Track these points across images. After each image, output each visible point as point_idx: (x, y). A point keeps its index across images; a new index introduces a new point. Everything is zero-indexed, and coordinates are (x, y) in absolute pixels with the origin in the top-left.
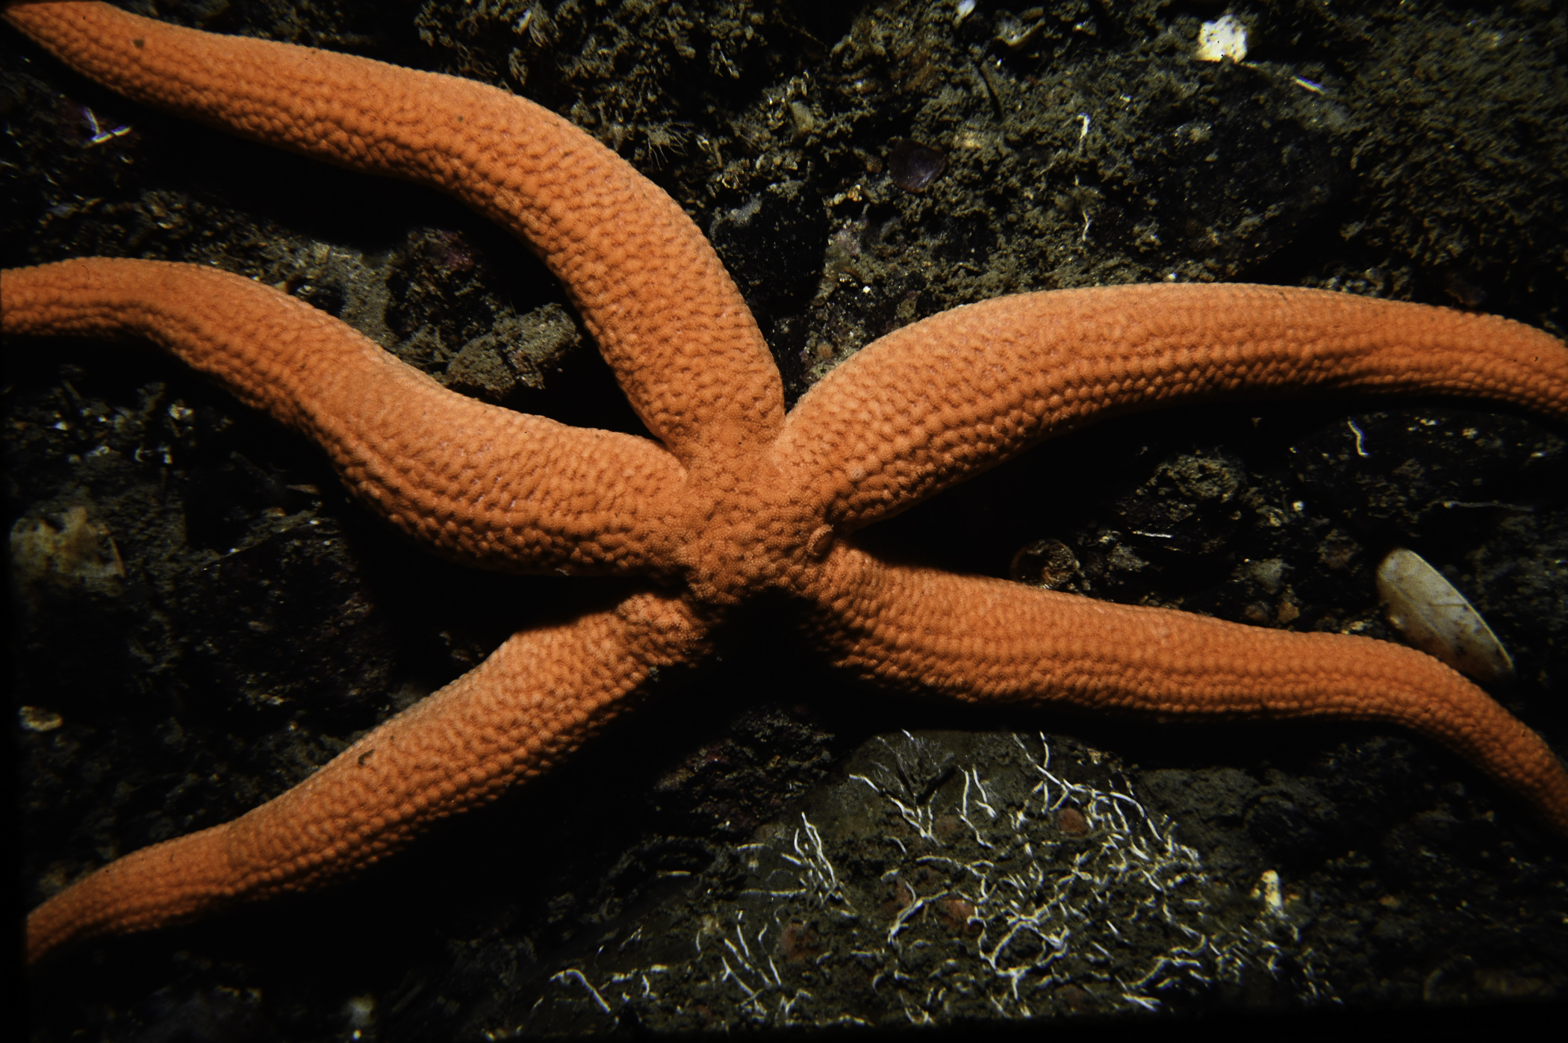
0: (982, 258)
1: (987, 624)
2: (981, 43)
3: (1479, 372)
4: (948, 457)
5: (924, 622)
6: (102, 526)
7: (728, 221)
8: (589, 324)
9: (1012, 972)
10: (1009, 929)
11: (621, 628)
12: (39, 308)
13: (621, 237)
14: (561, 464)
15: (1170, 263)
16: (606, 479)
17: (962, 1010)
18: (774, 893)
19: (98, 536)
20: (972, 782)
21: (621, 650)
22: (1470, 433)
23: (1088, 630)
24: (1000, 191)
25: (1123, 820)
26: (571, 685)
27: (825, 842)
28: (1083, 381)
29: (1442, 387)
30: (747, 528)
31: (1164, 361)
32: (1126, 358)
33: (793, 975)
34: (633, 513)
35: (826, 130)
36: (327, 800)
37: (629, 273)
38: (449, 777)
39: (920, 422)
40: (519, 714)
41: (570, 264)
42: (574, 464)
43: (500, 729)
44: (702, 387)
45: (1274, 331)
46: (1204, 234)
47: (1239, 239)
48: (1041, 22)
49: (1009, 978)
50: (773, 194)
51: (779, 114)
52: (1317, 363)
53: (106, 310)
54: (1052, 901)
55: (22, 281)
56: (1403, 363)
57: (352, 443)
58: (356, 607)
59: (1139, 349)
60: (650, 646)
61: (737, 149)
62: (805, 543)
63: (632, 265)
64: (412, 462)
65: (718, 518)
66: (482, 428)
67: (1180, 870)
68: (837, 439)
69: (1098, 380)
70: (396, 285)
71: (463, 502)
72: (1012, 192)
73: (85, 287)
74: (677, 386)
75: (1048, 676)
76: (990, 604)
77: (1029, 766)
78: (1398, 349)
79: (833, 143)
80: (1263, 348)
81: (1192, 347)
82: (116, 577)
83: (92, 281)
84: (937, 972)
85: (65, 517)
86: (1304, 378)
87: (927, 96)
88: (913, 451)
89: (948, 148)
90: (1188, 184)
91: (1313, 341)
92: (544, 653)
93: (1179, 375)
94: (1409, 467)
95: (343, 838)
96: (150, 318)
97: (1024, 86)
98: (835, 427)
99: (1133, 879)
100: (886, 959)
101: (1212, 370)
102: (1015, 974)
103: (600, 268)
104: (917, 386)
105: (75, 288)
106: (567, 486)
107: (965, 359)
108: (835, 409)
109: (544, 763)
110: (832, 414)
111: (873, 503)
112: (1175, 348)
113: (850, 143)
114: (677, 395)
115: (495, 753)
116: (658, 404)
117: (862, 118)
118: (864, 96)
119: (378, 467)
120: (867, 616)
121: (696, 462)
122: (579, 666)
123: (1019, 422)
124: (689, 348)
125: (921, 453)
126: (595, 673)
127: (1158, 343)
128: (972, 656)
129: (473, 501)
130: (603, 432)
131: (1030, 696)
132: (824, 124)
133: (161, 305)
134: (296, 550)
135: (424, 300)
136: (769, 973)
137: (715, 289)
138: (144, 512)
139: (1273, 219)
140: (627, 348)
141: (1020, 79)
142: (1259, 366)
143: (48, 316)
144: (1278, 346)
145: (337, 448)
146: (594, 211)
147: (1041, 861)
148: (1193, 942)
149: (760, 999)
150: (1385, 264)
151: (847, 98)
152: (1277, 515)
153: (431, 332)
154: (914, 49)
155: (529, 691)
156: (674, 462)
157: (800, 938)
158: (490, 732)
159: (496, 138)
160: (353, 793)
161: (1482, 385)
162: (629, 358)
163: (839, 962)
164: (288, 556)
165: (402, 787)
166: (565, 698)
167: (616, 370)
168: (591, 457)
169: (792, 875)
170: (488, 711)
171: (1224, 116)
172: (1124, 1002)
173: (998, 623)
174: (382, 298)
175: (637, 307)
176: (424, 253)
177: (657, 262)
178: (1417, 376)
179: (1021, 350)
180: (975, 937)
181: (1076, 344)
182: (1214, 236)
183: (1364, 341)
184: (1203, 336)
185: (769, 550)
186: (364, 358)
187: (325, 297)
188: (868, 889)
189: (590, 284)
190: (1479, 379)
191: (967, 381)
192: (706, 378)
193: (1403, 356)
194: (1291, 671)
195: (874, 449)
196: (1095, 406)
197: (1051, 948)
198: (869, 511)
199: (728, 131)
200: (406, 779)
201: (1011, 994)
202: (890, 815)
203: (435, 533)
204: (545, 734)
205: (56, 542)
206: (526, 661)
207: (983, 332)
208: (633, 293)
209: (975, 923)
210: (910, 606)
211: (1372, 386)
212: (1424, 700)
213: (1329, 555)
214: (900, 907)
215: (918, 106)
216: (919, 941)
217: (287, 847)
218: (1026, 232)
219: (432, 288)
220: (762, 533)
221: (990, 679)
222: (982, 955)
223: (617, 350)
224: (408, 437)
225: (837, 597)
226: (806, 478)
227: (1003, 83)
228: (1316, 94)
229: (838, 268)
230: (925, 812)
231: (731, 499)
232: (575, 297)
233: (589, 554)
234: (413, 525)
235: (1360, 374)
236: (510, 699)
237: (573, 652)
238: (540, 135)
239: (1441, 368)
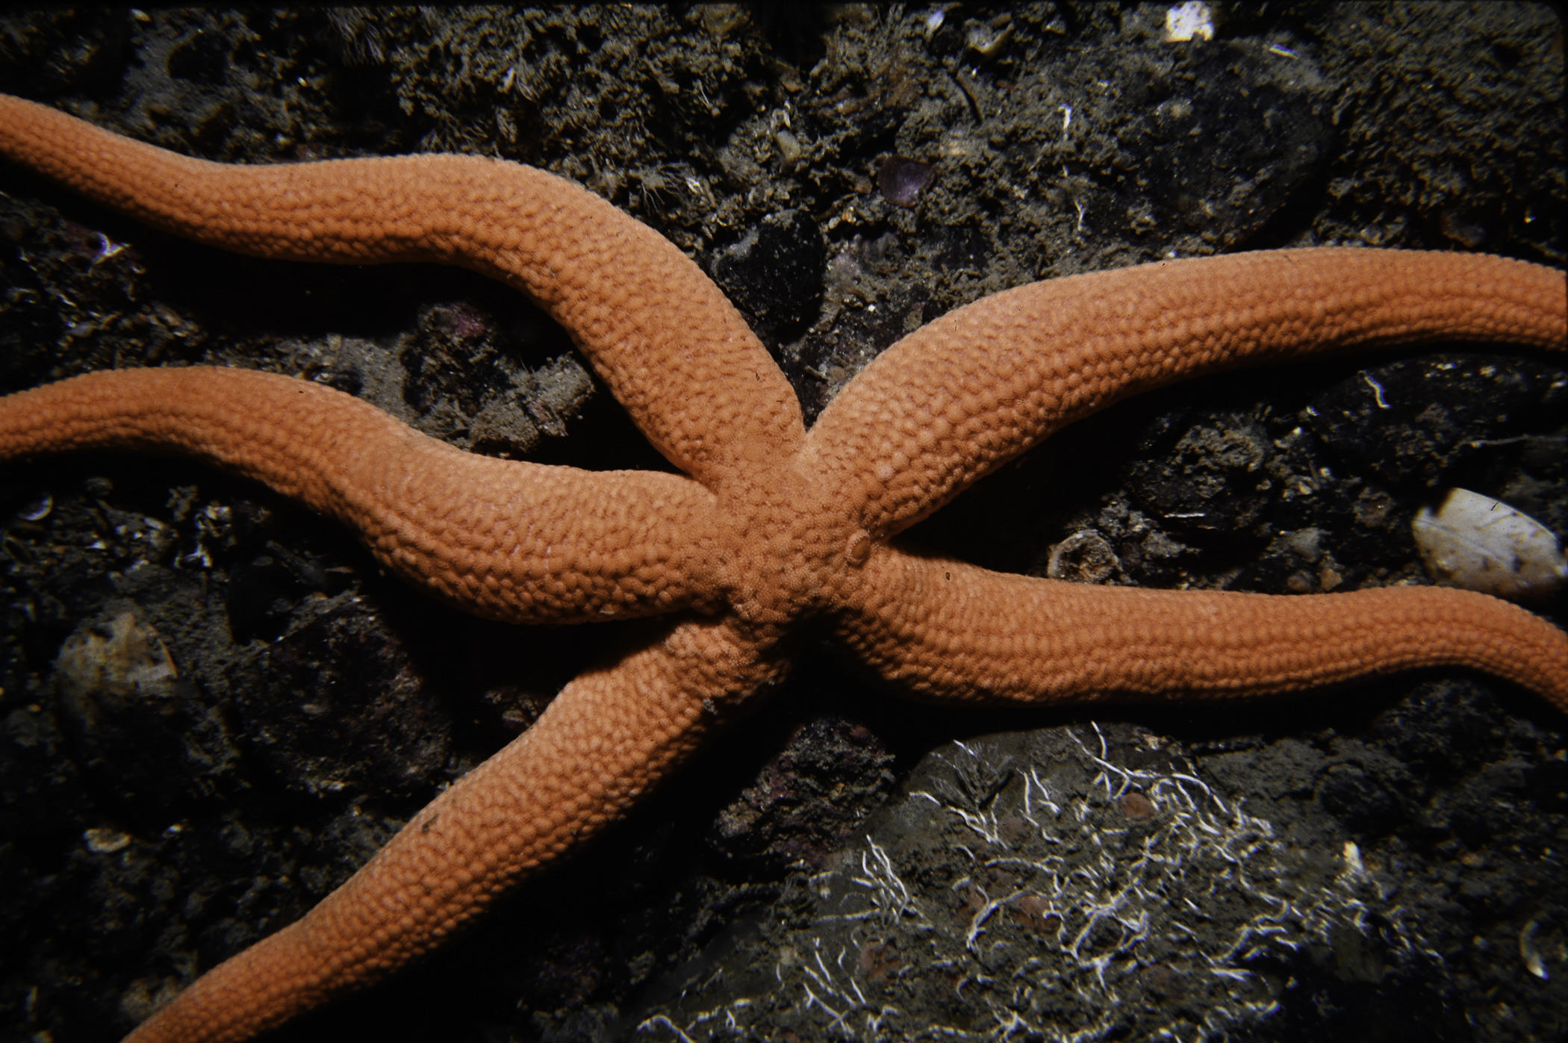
0: (981, 263)
1: (1036, 620)
2: (953, 53)
3: (1491, 317)
4: (973, 446)
5: (974, 625)
6: (151, 628)
7: (728, 257)
8: (599, 367)
9: (1097, 961)
10: (1086, 920)
11: (669, 665)
12: (60, 425)
13: (622, 278)
14: (591, 506)
15: (1168, 242)
16: (637, 513)
17: (1051, 1005)
18: (848, 917)
19: (147, 639)
20: (1032, 782)
21: (673, 688)
22: (1488, 371)
23: (1137, 615)
24: (991, 194)
25: (1189, 799)
26: (627, 726)
27: (893, 860)
28: (1100, 358)
29: (1455, 333)
30: (784, 541)
31: (1180, 331)
32: (1141, 332)
33: (878, 994)
34: (668, 542)
35: (813, 154)
36: (397, 871)
37: (631, 311)
38: (515, 830)
39: (942, 413)
40: (581, 761)
41: (575, 312)
42: (604, 504)
43: (563, 777)
44: (719, 407)
45: (1283, 292)
46: (1198, 206)
47: (1233, 207)
48: (1011, 27)
49: (1092, 969)
50: (770, 225)
51: (766, 146)
52: (1329, 319)
53: (125, 419)
54: (1126, 887)
55: (39, 401)
56: (1415, 311)
57: (380, 512)
58: (405, 682)
59: (1153, 323)
60: (701, 678)
61: (728, 186)
62: (843, 549)
63: (636, 302)
64: (443, 524)
65: (754, 534)
66: (510, 482)
67: (1253, 839)
68: (861, 442)
69: (1115, 356)
70: (411, 362)
71: (500, 554)
72: (1003, 193)
73: (105, 399)
74: (694, 411)
75: (1104, 666)
76: (1036, 601)
77: (1087, 759)
78: (1408, 299)
79: (820, 166)
80: (1275, 309)
81: (1206, 315)
82: (169, 679)
83: (109, 392)
84: (1020, 970)
85: (113, 625)
86: (1317, 336)
87: (908, 110)
88: (938, 442)
89: (934, 160)
90: (1176, 161)
91: (1323, 298)
92: (598, 698)
93: (1195, 344)
94: (1432, 412)
95: (418, 905)
96: (172, 421)
97: (1001, 94)
98: (858, 431)
99: (1205, 854)
100: (967, 964)
101: (1226, 336)
102: (1100, 963)
103: (604, 311)
104: (935, 379)
105: (94, 401)
106: (600, 526)
107: (980, 348)
108: (856, 415)
109: (608, 807)
110: (853, 419)
111: (905, 501)
112: (1188, 318)
113: (841, 163)
114: (695, 419)
115: (559, 801)
116: (677, 433)
117: (848, 138)
118: (847, 116)
119: (410, 532)
120: (916, 622)
121: (724, 482)
122: (633, 707)
123: (1040, 404)
124: (701, 373)
125: (945, 444)
126: (650, 713)
127: (1171, 315)
128: (1025, 652)
129: (509, 552)
130: (628, 472)
131: (1086, 687)
132: (811, 148)
133: (182, 407)
134: (342, 629)
135: (439, 372)
136: (853, 994)
137: (719, 316)
138: (188, 616)
139: (1264, 183)
140: (639, 382)
141: (997, 88)
142: (1272, 327)
143: (68, 431)
144: (1289, 305)
145: (368, 520)
146: (593, 257)
147: (1111, 849)
148: (1275, 908)
149: (847, 1020)
150: (1379, 218)
151: (830, 120)
152: (1306, 483)
153: (451, 401)
154: (891, 65)
155: (588, 738)
156: (702, 490)
157: (879, 954)
158: (553, 782)
159: (489, 207)
160: (422, 859)
161: (1494, 330)
162: (643, 393)
163: (921, 974)
164: (334, 635)
165: (470, 846)
166: (622, 740)
167: (631, 407)
168: (619, 494)
169: (865, 897)
170: (549, 760)
171: (1202, 89)
172: (1213, 976)
173: (1047, 618)
174: (397, 375)
175: (644, 341)
176: (434, 324)
177: (659, 297)
178: (1429, 324)
179: (1035, 333)
180: (1052, 932)
181: (1090, 322)
182: (1208, 209)
183: (1374, 292)
184: (1214, 304)
185: (808, 559)
186: (389, 434)
187: (344, 382)
188: (941, 899)
189: (595, 327)
190: (1490, 325)
191: (984, 368)
192: (722, 399)
193: (1415, 304)
194: (1346, 628)
195: (899, 446)
196: (1114, 382)
197: (1132, 932)
198: (902, 510)
199: (717, 169)
200: (473, 839)
201: (1098, 983)
202: (953, 824)
203: (475, 591)
204: (607, 778)
205: (106, 651)
206: (581, 707)
207: (996, 321)
208: (638, 329)
209: (1052, 916)
210: (959, 610)
211: (1387, 338)
212: (1486, 636)
213: (1364, 513)
214: (974, 913)
215: (901, 121)
216: (999, 943)
217: (364, 923)
218: (1021, 231)
219: (445, 358)
220: (799, 543)
221: (1044, 675)
222: (1063, 948)
223: (629, 387)
224: (437, 500)
225: (883, 604)
226: (835, 485)
227: (981, 92)
228: (1290, 59)
229: (840, 291)
230: (989, 818)
231: (764, 512)
232: (582, 342)
233: (630, 590)
234: (453, 586)
235: (1373, 326)
236: (569, 746)
237: (626, 694)
238: (532, 194)
239: (1452, 314)
